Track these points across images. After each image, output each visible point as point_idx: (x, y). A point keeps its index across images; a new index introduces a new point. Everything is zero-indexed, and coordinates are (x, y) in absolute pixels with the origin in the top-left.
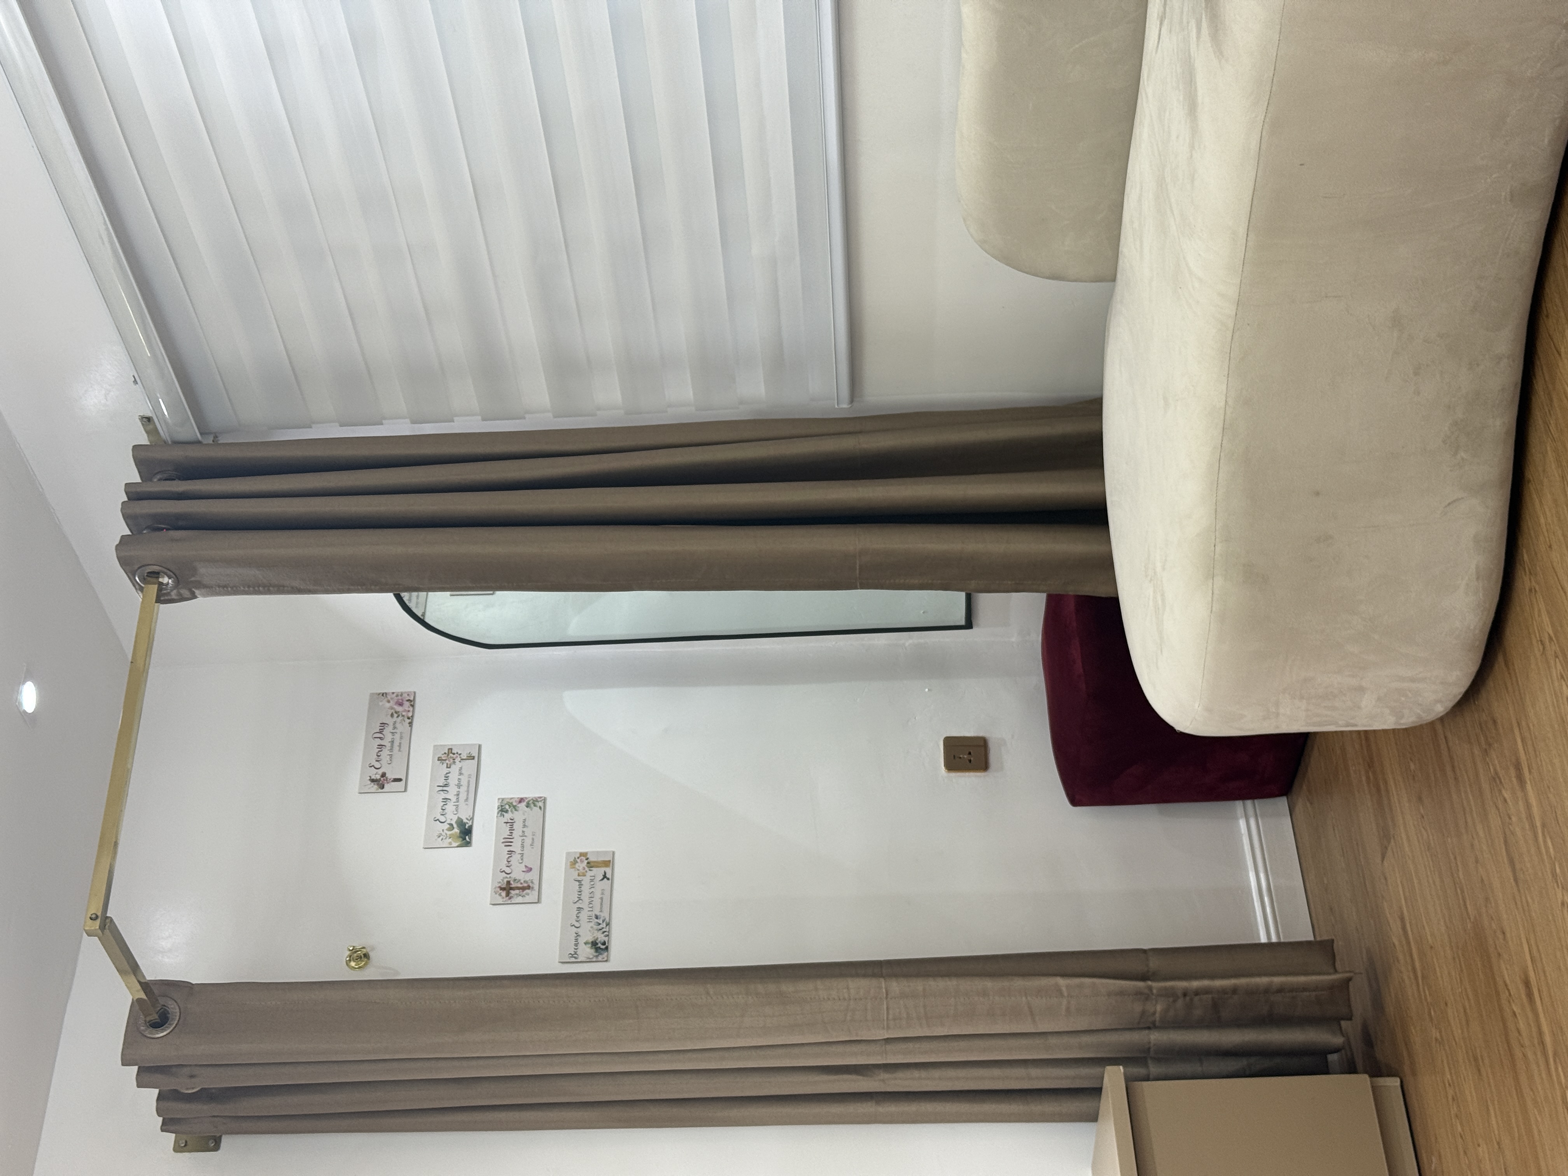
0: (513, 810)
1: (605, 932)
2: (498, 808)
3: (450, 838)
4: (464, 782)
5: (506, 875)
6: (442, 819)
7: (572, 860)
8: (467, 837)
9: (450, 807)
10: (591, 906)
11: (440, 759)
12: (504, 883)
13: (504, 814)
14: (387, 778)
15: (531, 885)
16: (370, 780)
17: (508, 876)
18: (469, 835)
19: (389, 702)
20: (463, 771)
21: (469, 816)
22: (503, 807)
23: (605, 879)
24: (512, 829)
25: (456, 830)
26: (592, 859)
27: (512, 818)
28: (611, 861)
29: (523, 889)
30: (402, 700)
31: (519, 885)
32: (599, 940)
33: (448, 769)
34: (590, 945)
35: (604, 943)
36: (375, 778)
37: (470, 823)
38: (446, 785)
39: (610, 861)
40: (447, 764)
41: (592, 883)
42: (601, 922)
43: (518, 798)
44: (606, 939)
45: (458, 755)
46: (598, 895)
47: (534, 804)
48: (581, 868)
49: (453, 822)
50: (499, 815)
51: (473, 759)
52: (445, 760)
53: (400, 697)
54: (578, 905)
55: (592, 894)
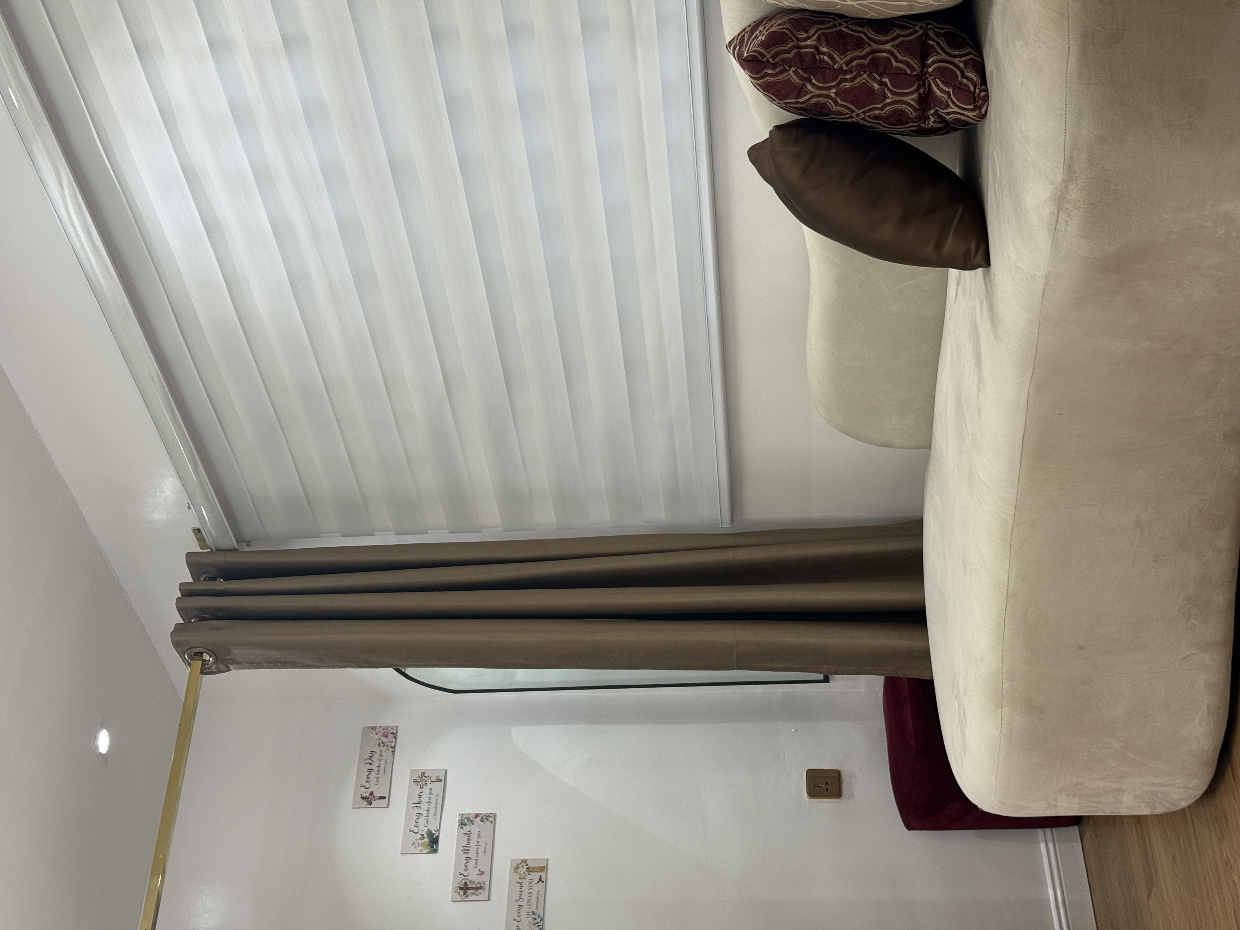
0: (471, 824)
1: (540, 925)
2: (459, 822)
3: (421, 846)
4: (433, 801)
5: (464, 877)
6: (416, 830)
7: (515, 866)
8: (434, 845)
9: (422, 821)
10: (529, 904)
11: (415, 781)
12: (462, 884)
13: (463, 826)
14: (374, 797)
15: (483, 885)
16: (361, 797)
17: (466, 878)
18: (437, 843)
19: (377, 734)
20: (433, 791)
21: (437, 828)
22: (463, 821)
23: (541, 882)
24: (469, 840)
25: (426, 840)
26: (531, 865)
27: (470, 830)
28: (546, 868)
29: (477, 889)
30: (387, 733)
31: (474, 886)
33: (421, 789)
36: (365, 796)
37: (437, 834)
38: (419, 803)
39: (544, 867)
40: (421, 785)
41: (530, 885)
42: (537, 918)
43: (474, 814)
45: (429, 778)
46: (535, 895)
47: (486, 818)
48: (522, 873)
49: (424, 833)
50: (460, 828)
51: (441, 781)
52: (419, 782)
53: (385, 731)
54: (519, 903)
55: (530, 894)
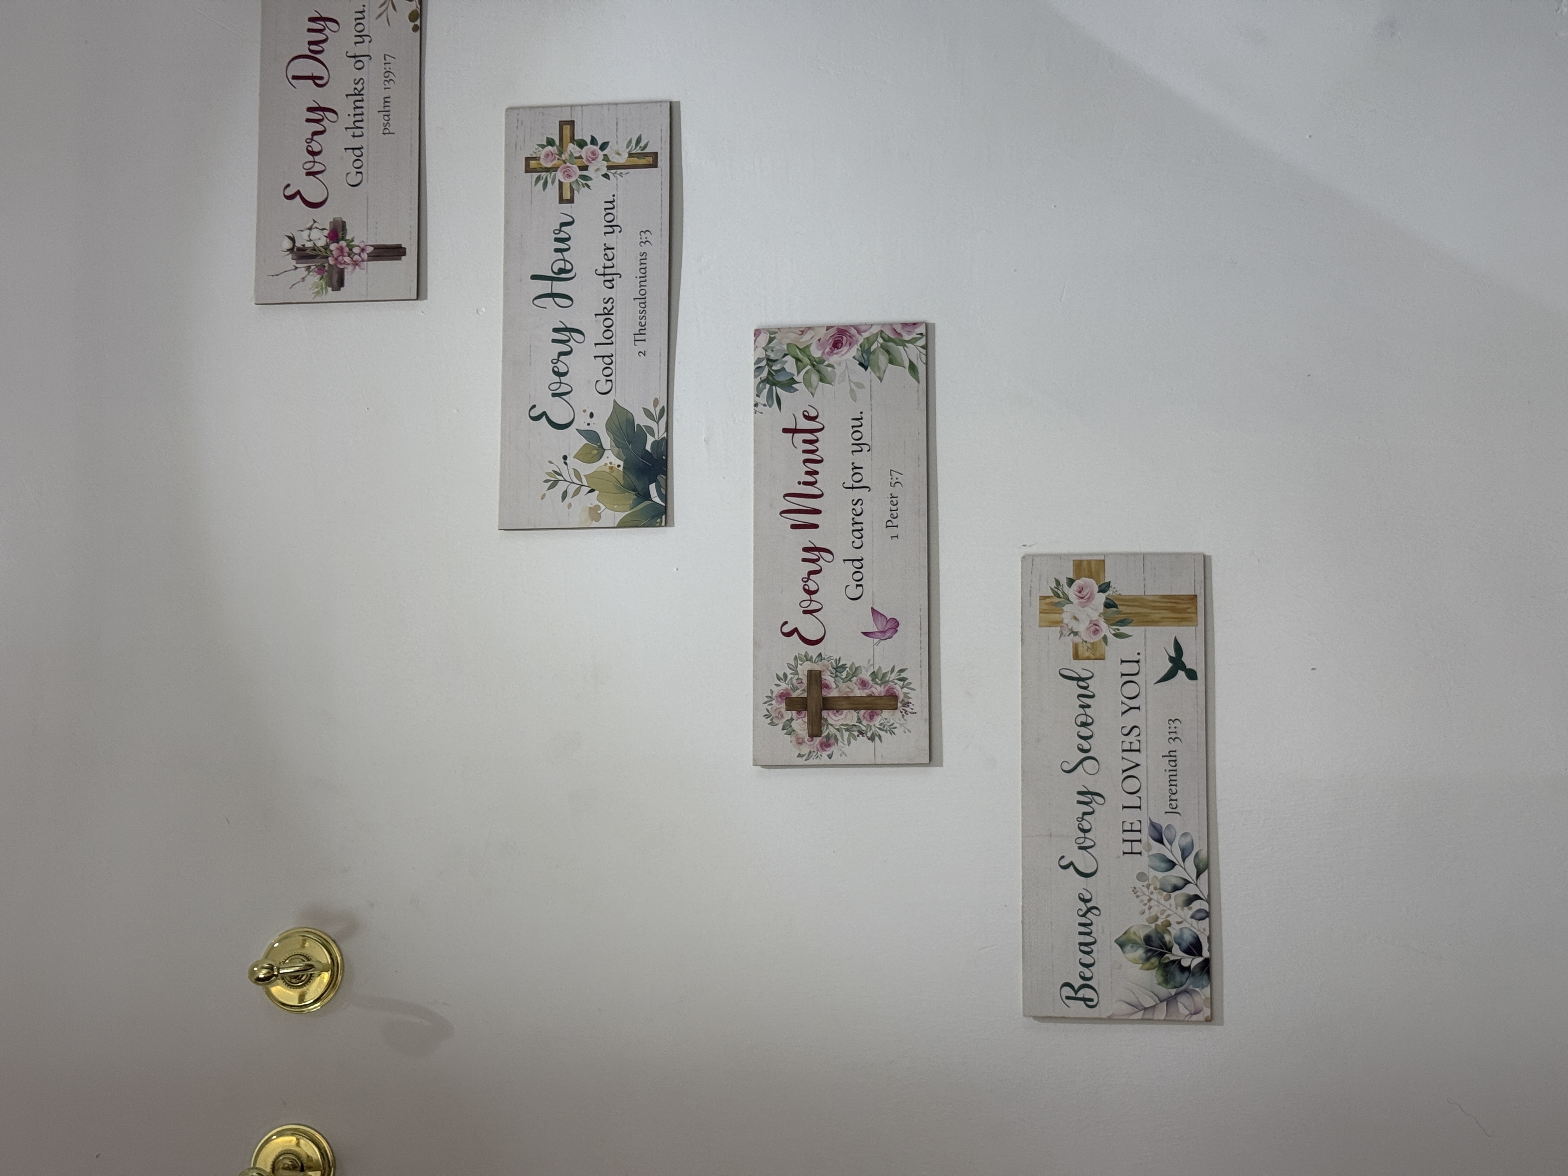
0: (815, 378)
1: (1197, 897)
2: (758, 369)
3: (593, 492)
4: (627, 264)
5: (805, 647)
6: (559, 412)
7: (1049, 592)
8: (652, 487)
9: (584, 365)
10: (1132, 785)
11: (533, 163)
12: (799, 680)
13: (779, 390)
14: (350, 246)
15: (900, 692)
16: (291, 250)
17: (813, 651)
18: (661, 478)
20: (621, 216)
21: (656, 402)
22: (776, 367)
23: (1181, 674)
24: (812, 460)
25: (612, 460)
26: (1125, 586)
27: (813, 413)
28: (1200, 602)
29: (870, 705)
31: (858, 692)
32: (1174, 930)
33: (566, 207)
34: (1140, 952)
35: (1194, 948)
36: (309, 245)
37: (661, 434)
38: (562, 274)
39: (1195, 600)
40: (561, 184)
41: (1131, 690)
42: (1176, 856)
43: (828, 328)
44: (1201, 928)
45: (597, 148)
46: (1156, 743)
47: (886, 351)
48: (1082, 627)
49: (599, 426)
50: (763, 399)
51: (654, 165)
52: (555, 169)
54: (1082, 779)
55: (1132, 737)
